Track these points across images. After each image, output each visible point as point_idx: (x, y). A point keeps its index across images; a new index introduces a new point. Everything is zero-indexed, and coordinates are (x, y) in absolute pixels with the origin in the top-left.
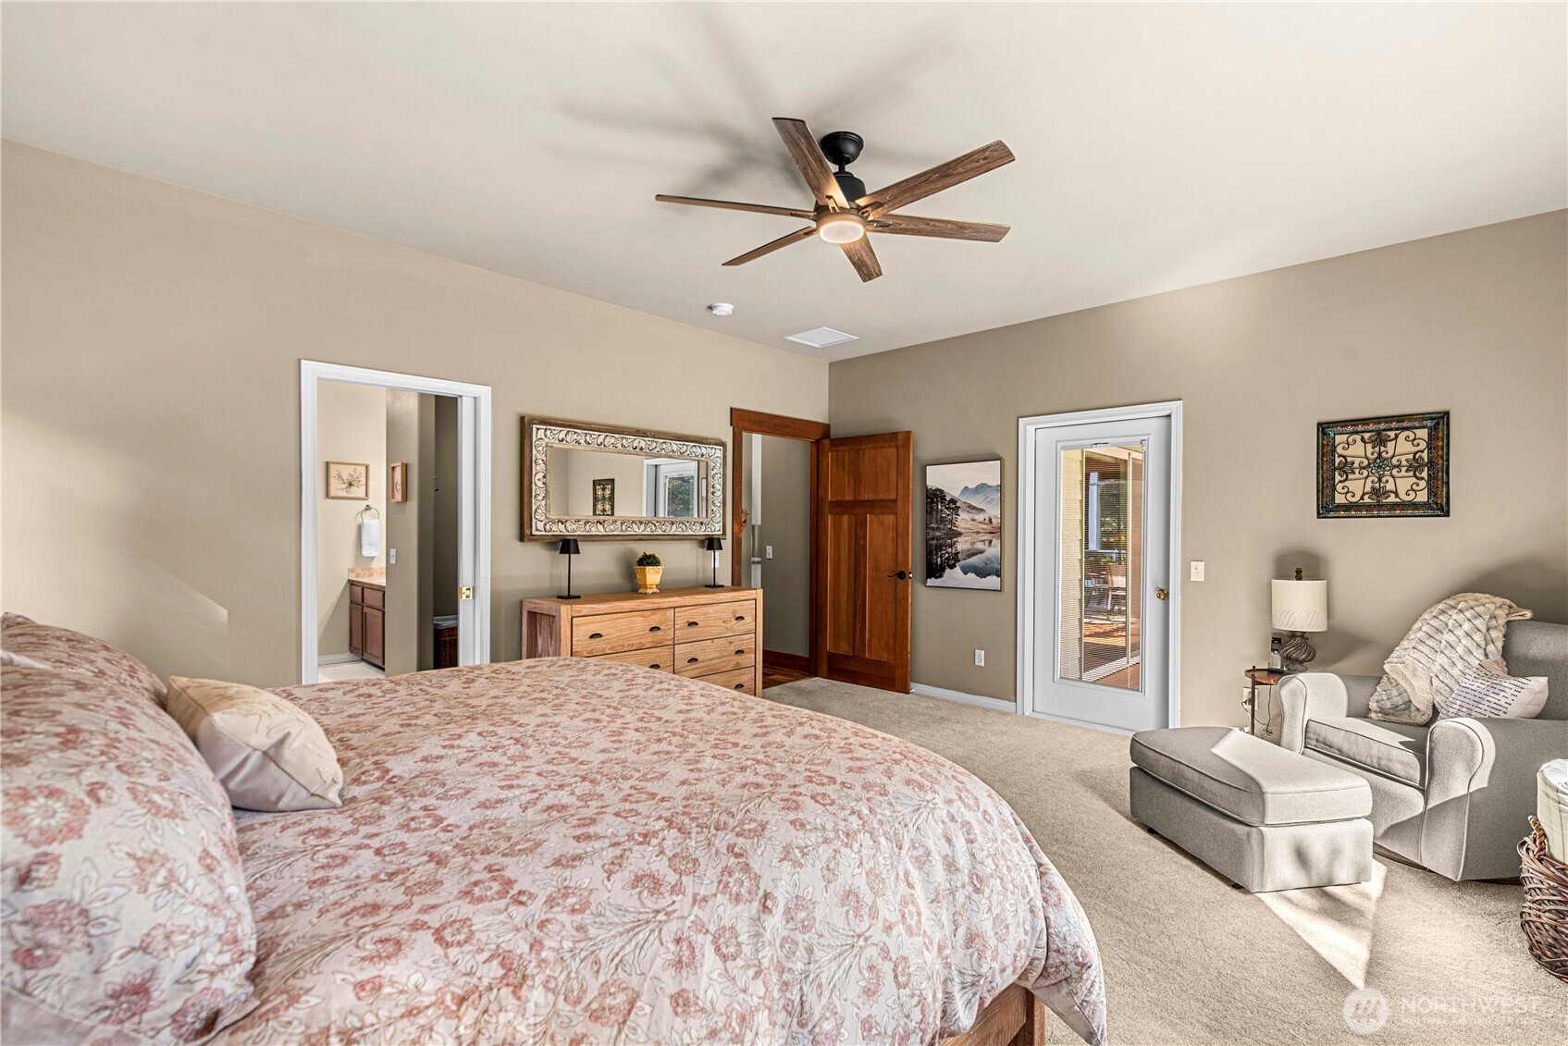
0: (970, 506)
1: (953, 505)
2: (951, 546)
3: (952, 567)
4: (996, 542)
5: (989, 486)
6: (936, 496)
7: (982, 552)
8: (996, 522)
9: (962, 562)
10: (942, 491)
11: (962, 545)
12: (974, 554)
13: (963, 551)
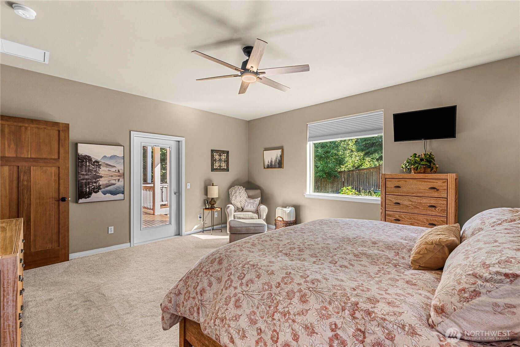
0: (107, 164)
1: (97, 164)
2: (96, 183)
3: (96, 192)
4: (122, 180)
5: (118, 157)
6: (86, 159)
7: (114, 184)
8: (121, 171)
9: (103, 190)
10: (89, 157)
11: (102, 182)
12: (110, 186)
13: (103, 185)
